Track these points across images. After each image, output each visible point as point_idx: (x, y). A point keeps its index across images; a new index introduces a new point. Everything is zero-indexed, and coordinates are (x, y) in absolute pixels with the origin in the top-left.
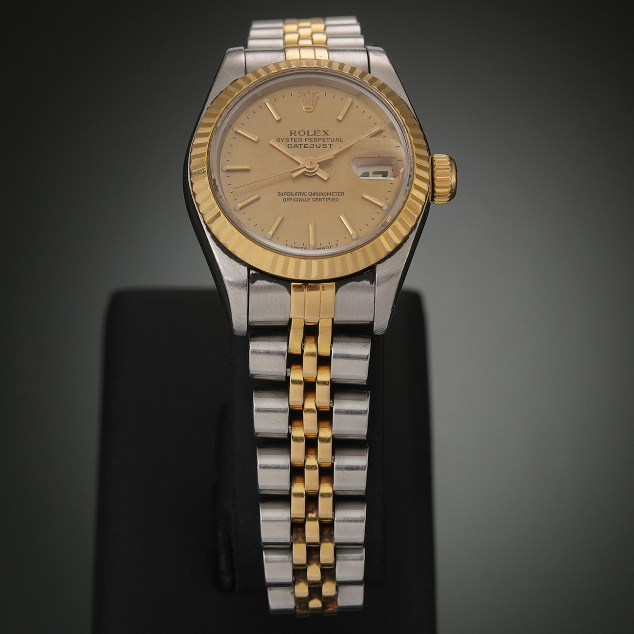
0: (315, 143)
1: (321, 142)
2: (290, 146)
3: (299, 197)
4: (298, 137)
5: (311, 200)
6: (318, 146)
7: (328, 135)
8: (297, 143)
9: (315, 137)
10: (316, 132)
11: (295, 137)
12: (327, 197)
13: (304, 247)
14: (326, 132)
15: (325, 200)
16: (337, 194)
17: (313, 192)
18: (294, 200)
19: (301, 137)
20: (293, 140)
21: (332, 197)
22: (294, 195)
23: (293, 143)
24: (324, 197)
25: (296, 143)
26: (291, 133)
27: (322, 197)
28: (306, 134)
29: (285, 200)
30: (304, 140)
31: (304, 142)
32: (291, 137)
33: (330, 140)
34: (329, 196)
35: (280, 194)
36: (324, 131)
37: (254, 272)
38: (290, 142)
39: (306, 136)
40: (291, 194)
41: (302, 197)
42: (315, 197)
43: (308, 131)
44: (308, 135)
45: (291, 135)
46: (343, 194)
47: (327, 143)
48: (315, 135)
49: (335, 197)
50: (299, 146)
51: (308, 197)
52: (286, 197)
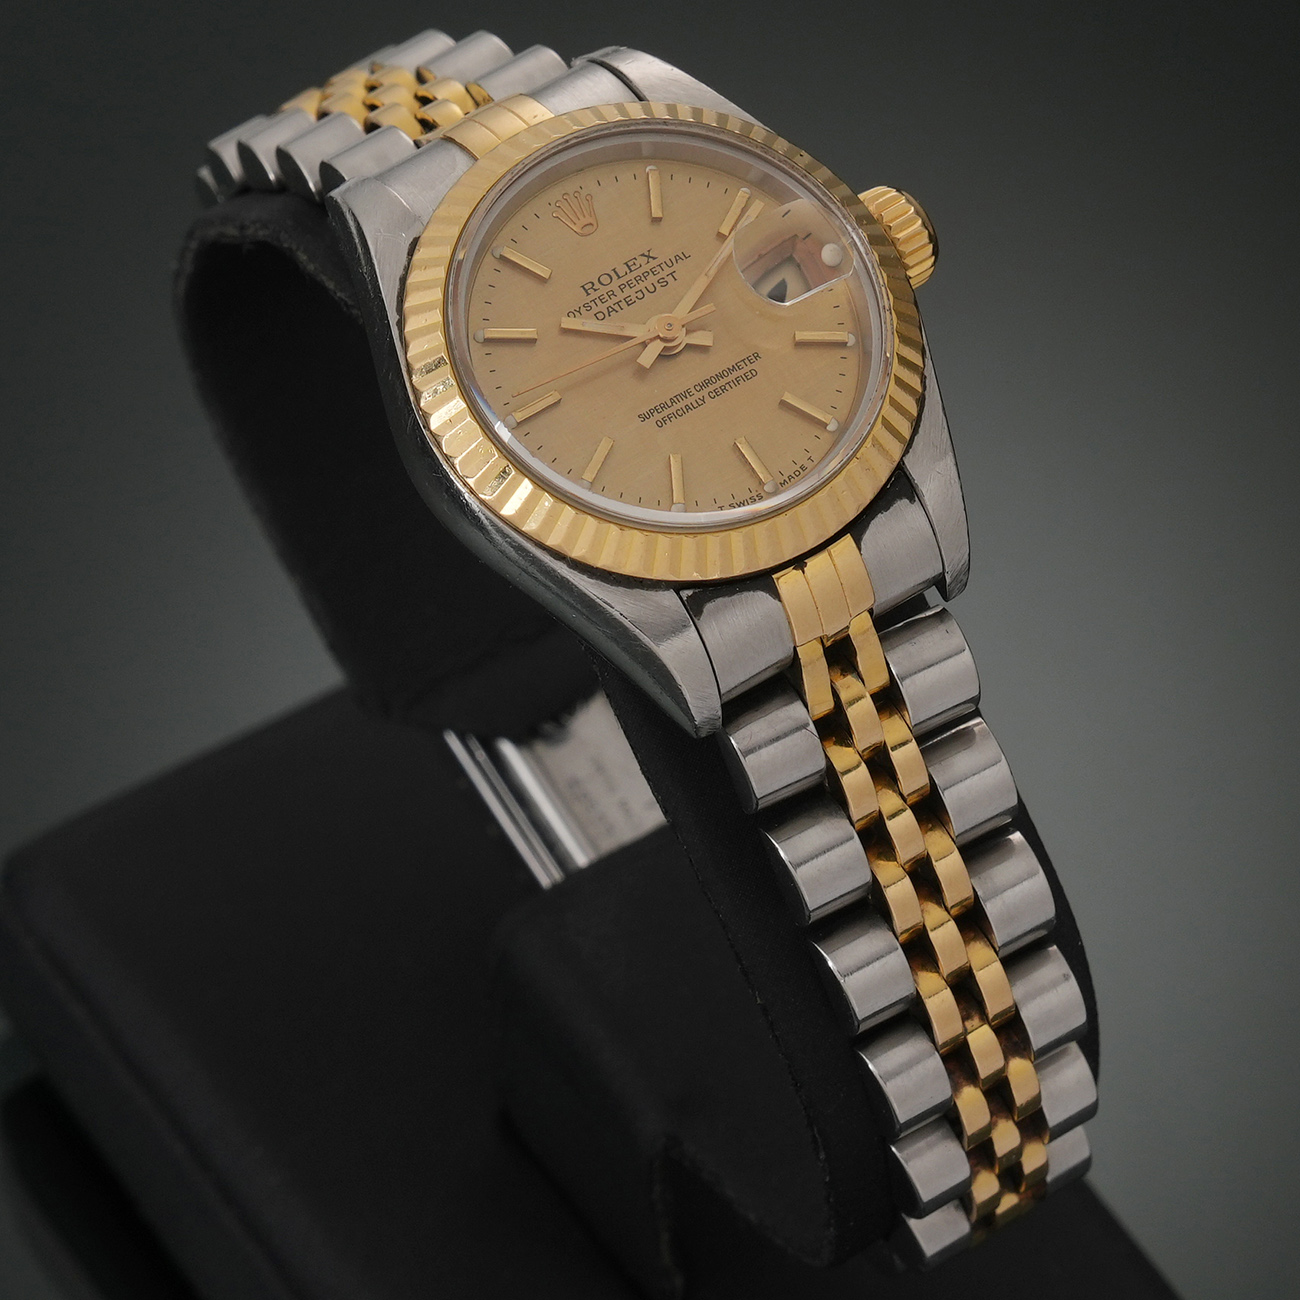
0: (641, 286)
1: (652, 278)
2: (600, 316)
3: (681, 404)
4: (603, 290)
5: (707, 399)
6: (652, 289)
7: (654, 258)
8: (610, 303)
9: (635, 274)
10: (629, 264)
11: (599, 293)
12: (731, 377)
13: (754, 494)
14: (647, 254)
15: (732, 384)
16: (746, 361)
17: (700, 380)
18: (676, 415)
19: (609, 288)
20: (597, 301)
21: (740, 373)
22: (670, 404)
23: (603, 307)
24: (726, 380)
25: (607, 305)
26: (586, 291)
27: (722, 382)
28: (614, 277)
29: (661, 424)
30: (617, 291)
31: (621, 296)
32: (591, 297)
33: (664, 266)
34: (735, 374)
35: (644, 417)
36: (643, 255)
37: (690, 592)
38: (595, 309)
39: (616, 283)
40: (664, 406)
41: (687, 401)
42: (711, 388)
43: (614, 270)
44: (619, 277)
45: (588, 294)
46: (757, 356)
47: (662, 274)
48: (631, 271)
49: (746, 369)
50: (616, 307)
51: (699, 395)
52: (657, 416)
